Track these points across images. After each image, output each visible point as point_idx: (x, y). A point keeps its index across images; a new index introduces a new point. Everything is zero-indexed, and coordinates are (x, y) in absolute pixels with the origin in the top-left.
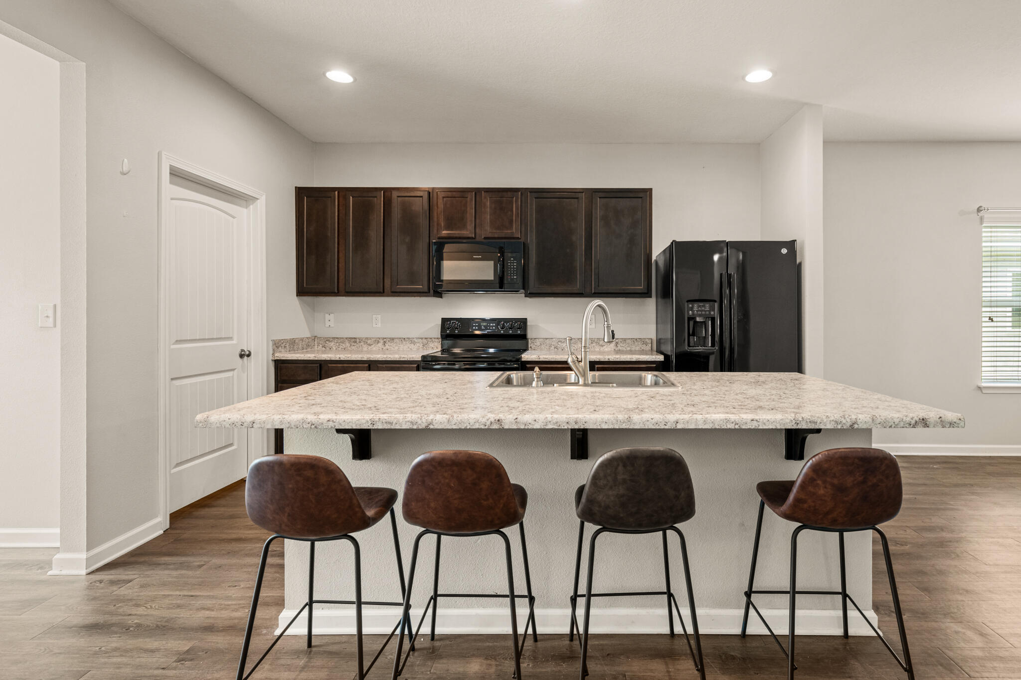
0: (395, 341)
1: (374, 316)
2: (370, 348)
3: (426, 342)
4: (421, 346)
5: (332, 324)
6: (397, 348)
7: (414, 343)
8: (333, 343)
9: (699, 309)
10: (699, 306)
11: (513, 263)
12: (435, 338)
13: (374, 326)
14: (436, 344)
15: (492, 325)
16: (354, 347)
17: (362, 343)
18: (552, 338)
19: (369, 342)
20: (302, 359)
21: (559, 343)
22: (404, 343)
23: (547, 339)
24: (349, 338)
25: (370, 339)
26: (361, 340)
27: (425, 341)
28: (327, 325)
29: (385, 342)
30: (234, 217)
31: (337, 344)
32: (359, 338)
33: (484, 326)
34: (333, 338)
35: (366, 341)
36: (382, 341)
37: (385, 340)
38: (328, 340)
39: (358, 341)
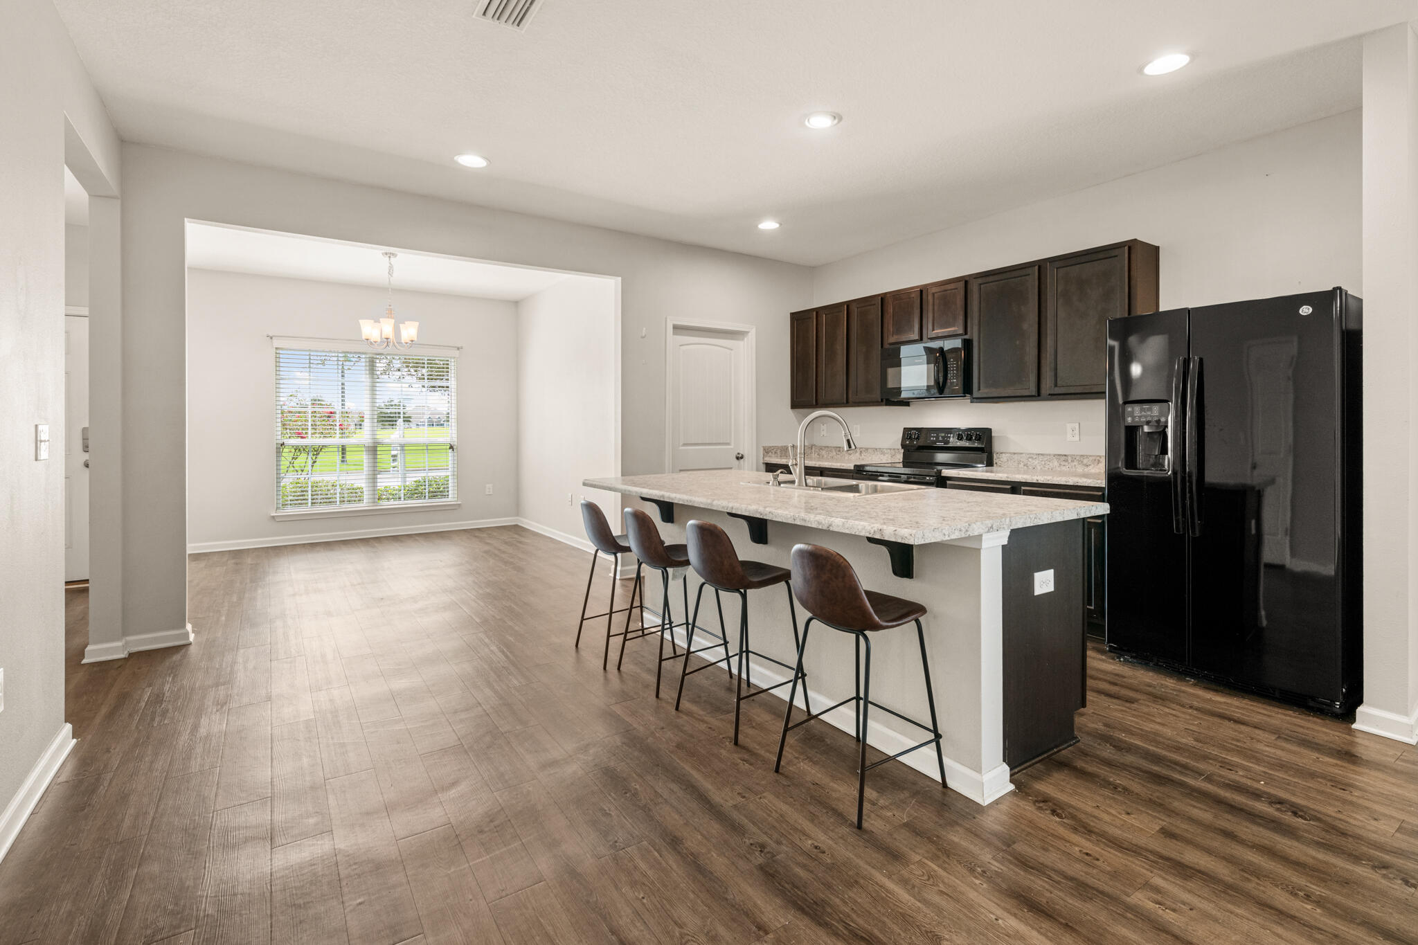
0: (869, 451)
3: (894, 453)
5: (824, 433)
6: (870, 458)
7: (884, 454)
8: (824, 452)
9: (1143, 413)
10: (1142, 410)
11: (953, 364)
16: (838, 456)
18: (1022, 453)
21: (1030, 460)
22: (876, 453)
23: (1014, 454)
30: (732, 350)
33: (942, 437)
38: (821, 448)
39: (841, 450)
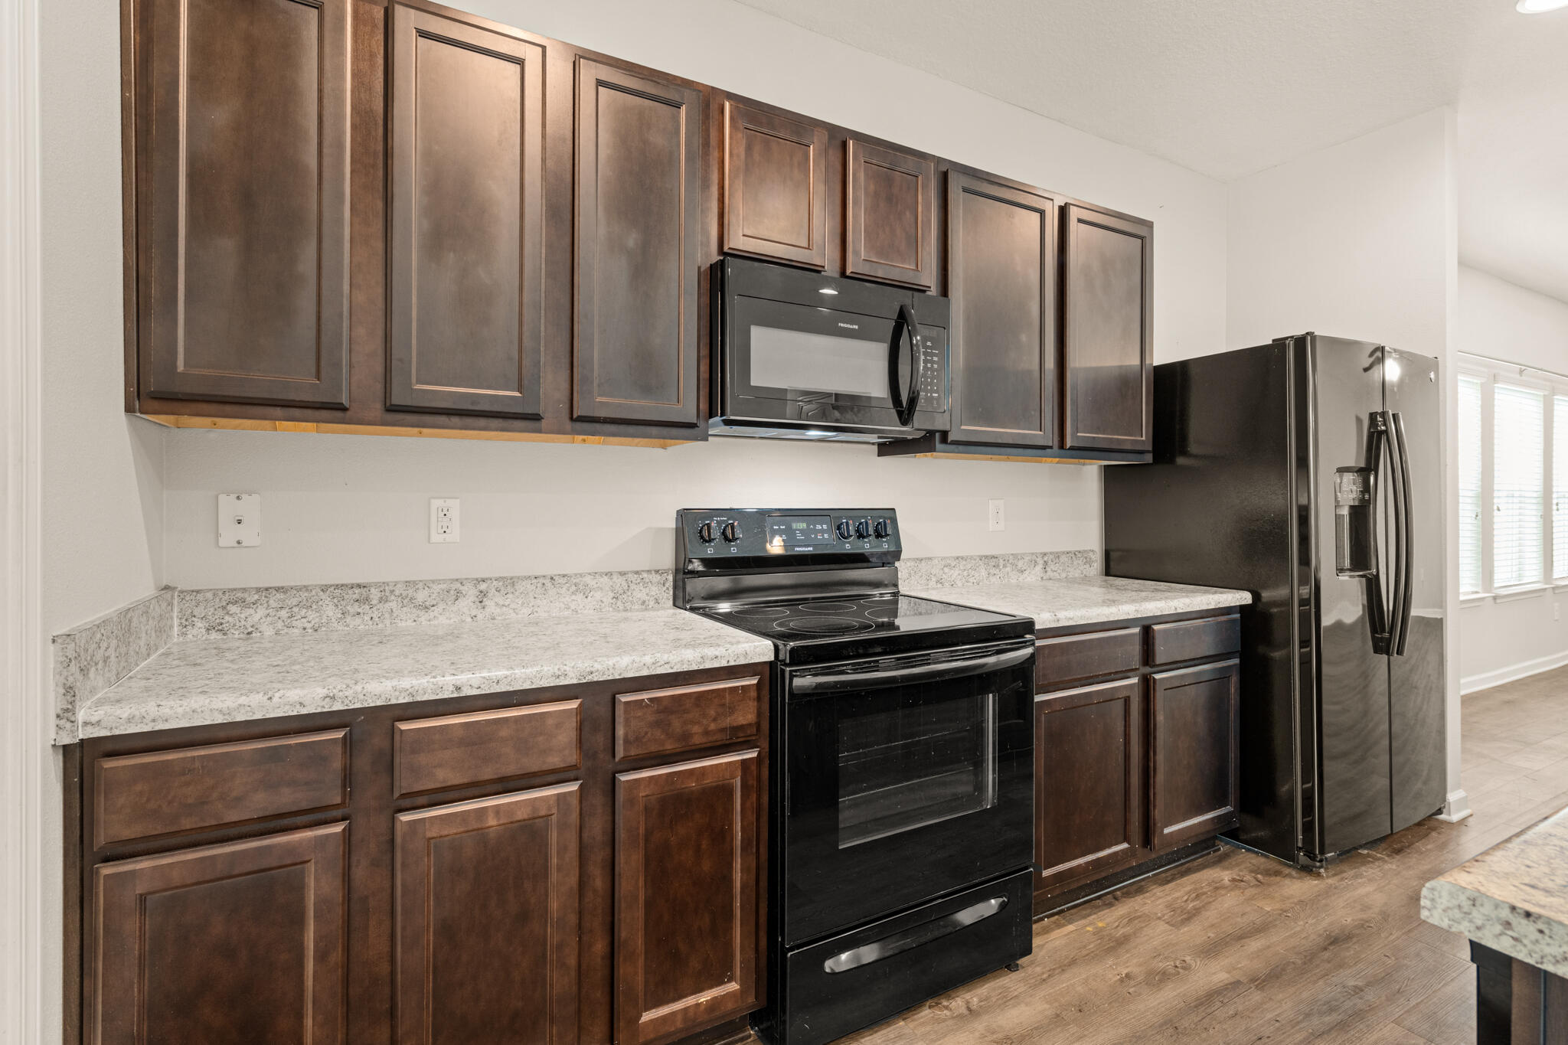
0: (521, 587)
1: (436, 503)
2: (424, 618)
3: (624, 584)
4: (608, 600)
5: (248, 534)
6: (526, 611)
7: (585, 591)
8: (261, 612)
12: (649, 572)
13: (436, 537)
14: (654, 590)
15: (819, 527)
16: (358, 621)
17: (393, 605)
19: (421, 596)
20: (258, 716)
21: (947, 570)
22: (552, 592)
24: (337, 586)
25: (426, 584)
26: (386, 591)
27: (619, 581)
28: (227, 538)
29: (483, 594)
31: (284, 613)
32: (377, 585)
33: (802, 531)
34: (258, 590)
35: (410, 592)
36: (471, 592)
37: (483, 586)
38: (236, 597)
39: (375, 594)
